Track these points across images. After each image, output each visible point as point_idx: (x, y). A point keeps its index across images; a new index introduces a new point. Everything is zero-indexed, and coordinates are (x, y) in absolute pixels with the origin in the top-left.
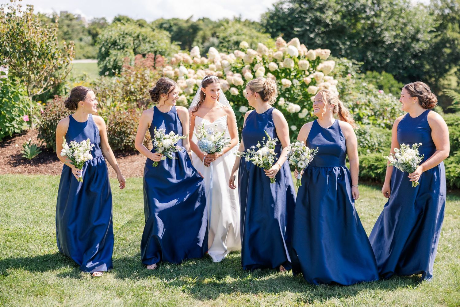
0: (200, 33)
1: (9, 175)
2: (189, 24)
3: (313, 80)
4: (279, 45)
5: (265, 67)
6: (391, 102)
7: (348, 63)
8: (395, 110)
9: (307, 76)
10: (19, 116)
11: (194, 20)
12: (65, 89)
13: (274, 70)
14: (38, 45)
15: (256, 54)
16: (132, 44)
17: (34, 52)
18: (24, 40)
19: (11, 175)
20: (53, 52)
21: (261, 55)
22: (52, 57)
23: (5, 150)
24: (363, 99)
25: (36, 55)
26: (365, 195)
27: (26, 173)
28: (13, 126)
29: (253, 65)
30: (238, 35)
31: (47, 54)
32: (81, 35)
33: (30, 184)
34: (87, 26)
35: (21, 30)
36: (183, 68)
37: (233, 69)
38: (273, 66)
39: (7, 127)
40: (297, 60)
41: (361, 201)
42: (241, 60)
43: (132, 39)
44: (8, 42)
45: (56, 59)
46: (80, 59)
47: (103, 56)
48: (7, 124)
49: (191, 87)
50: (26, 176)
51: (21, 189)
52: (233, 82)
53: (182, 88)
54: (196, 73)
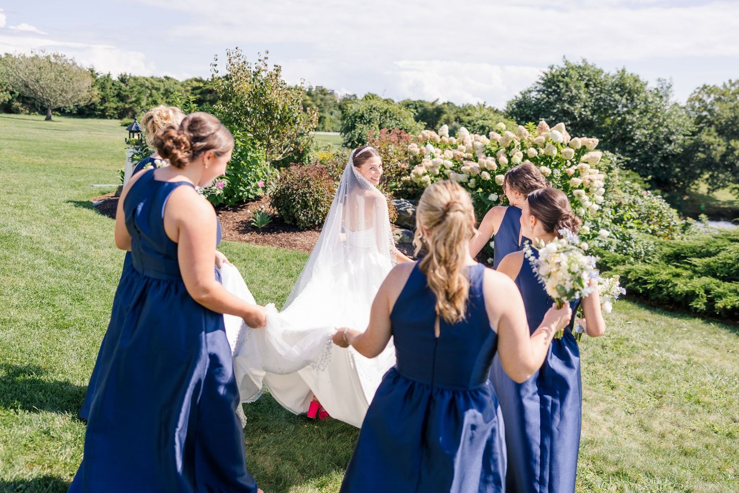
0: (444, 116)
1: (235, 242)
2: (434, 107)
3: (577, 172)
4: (542, 129)
5: (523, 153)
6: (659, 205)
7: (613, 157)
8: (662, 214)
9: (570, 167)
10: (254, 181)
11: (440, 103)
12: (309, 157)
13: (533, 156)
14: (281, 108)
15: (514, 138)
16: (378, 120)
17: (276, 114)
18: (267, 101)
19: (237, 243)
20: (295, 116)
21: (519, 139)
22: (294, 122)
23: (236, 215)
24: (627, 199)
25: (277, 118)
26: (632, 314)
27: (254, 242)
28: (248, 191)
29: (509, 149)
30: (484, 120)
31: (289, 118)
32: (332, 110)
33: (254, 256)
34: (338, 102)
35: (264, 90)
36: (430, 147)
37: (487, 152)
38: (532, 152)
39: (241, 191)
40: (560, 146)
41: (629, 322)
42: (496, 142)
43: (379, 114)
44: (249, 102)
45: (298, 124)
46: (329, 131)
47: (348, 129)
48: (241, 188)
49: (437, 167)
50: (252, 245)
51: (244, 260)
52: (486, 166)
53: (426, 168)
54: (443, 153)
